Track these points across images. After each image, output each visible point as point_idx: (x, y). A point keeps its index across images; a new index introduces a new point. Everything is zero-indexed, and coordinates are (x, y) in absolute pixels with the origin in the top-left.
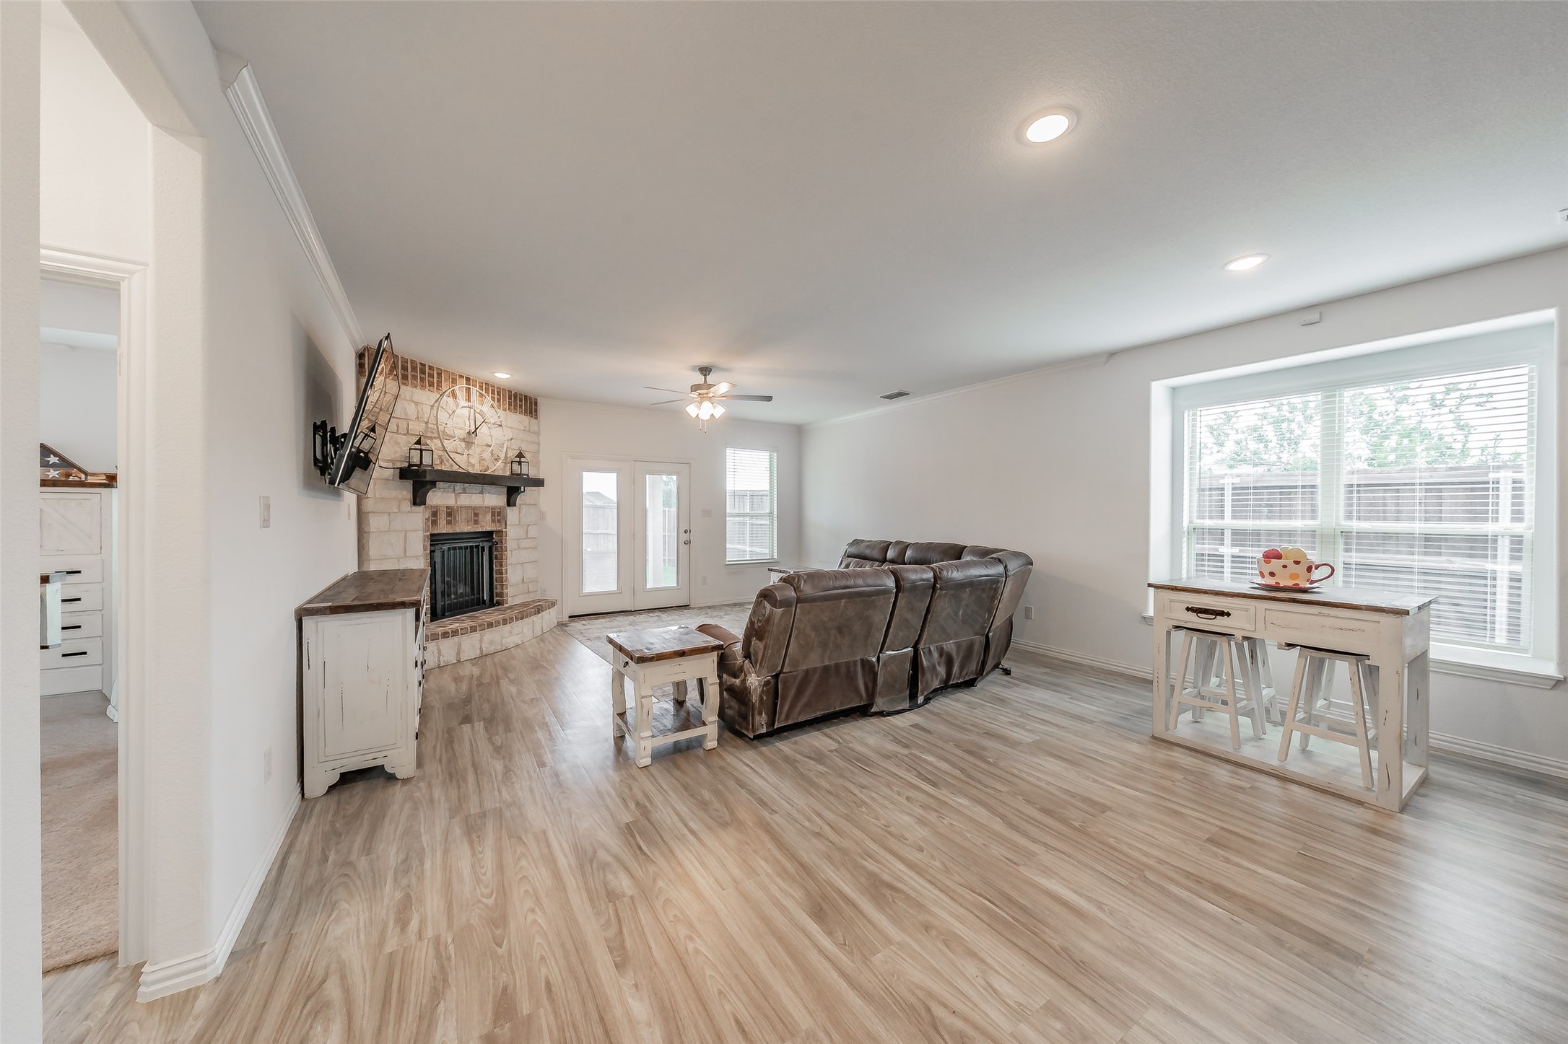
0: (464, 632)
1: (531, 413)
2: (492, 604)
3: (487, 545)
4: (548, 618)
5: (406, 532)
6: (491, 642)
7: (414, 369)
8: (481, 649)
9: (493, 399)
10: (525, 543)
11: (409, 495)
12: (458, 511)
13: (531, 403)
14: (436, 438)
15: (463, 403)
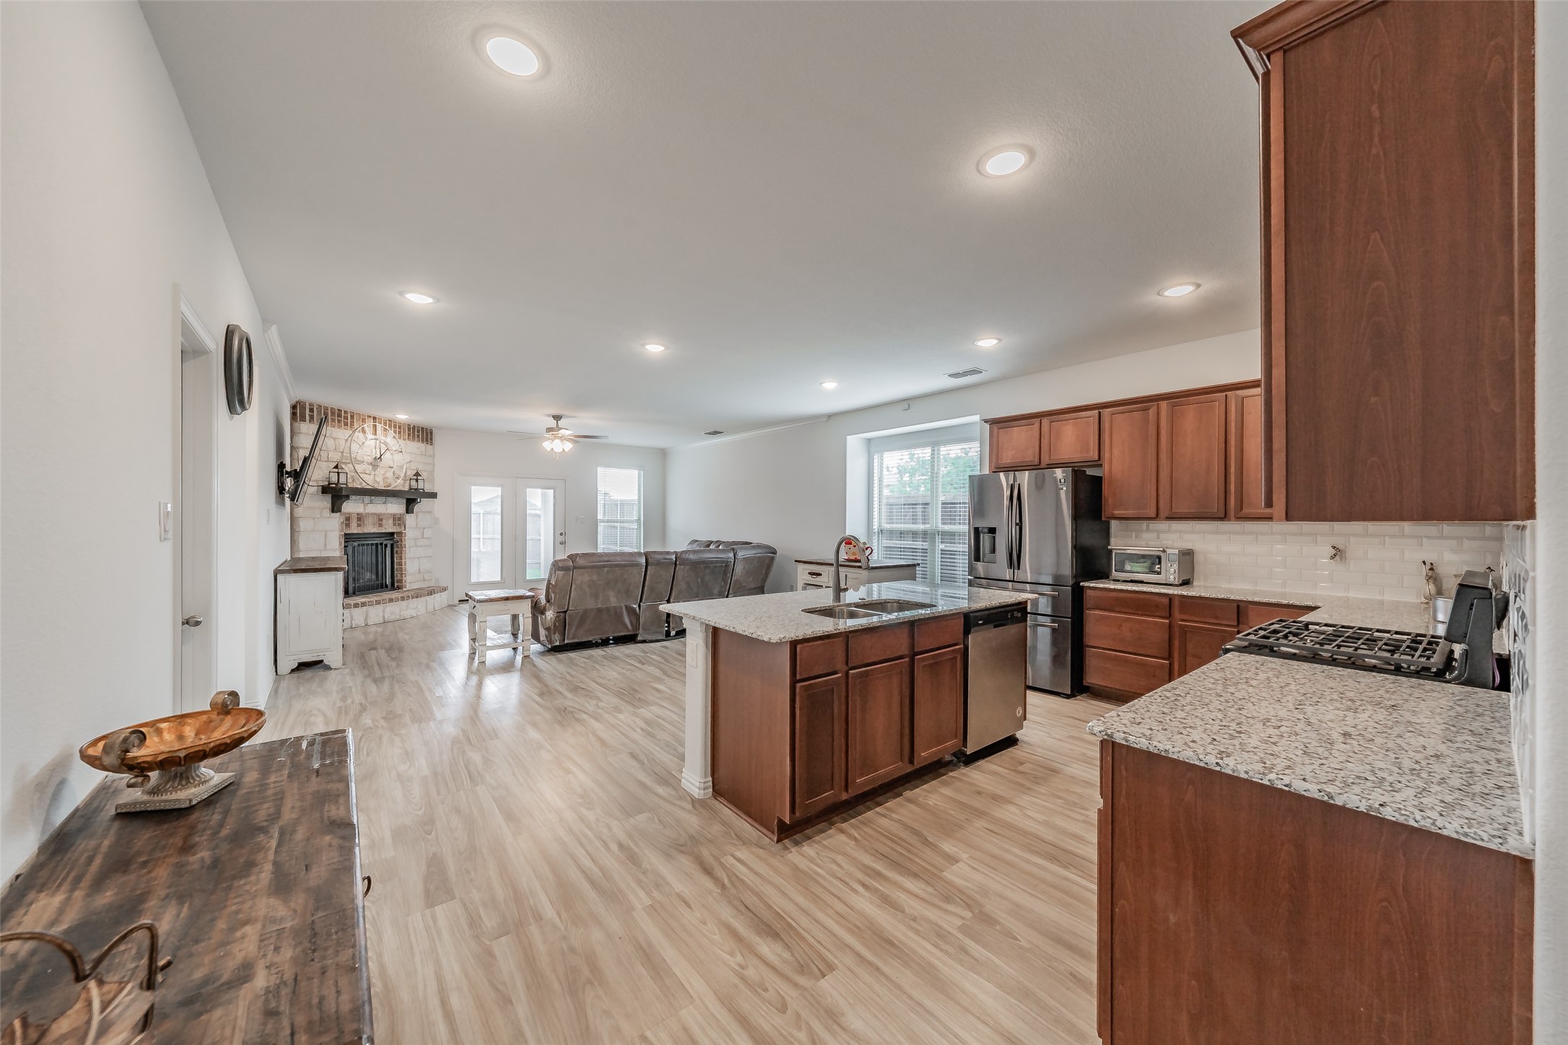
0: (371, 604)
1: (427, 440)
2: (393, 587)
3: (389, 543)
4: (440, 600)
5: (326, 532)
6: (392, 613)
7: (333, 414)
8: (384, 617)
9: (395, 432)
10: (421, 542)
11: (329, 505)
12: (366, 516)
13: (427, 433)
14: (349, 463)
15: (370, 436)
